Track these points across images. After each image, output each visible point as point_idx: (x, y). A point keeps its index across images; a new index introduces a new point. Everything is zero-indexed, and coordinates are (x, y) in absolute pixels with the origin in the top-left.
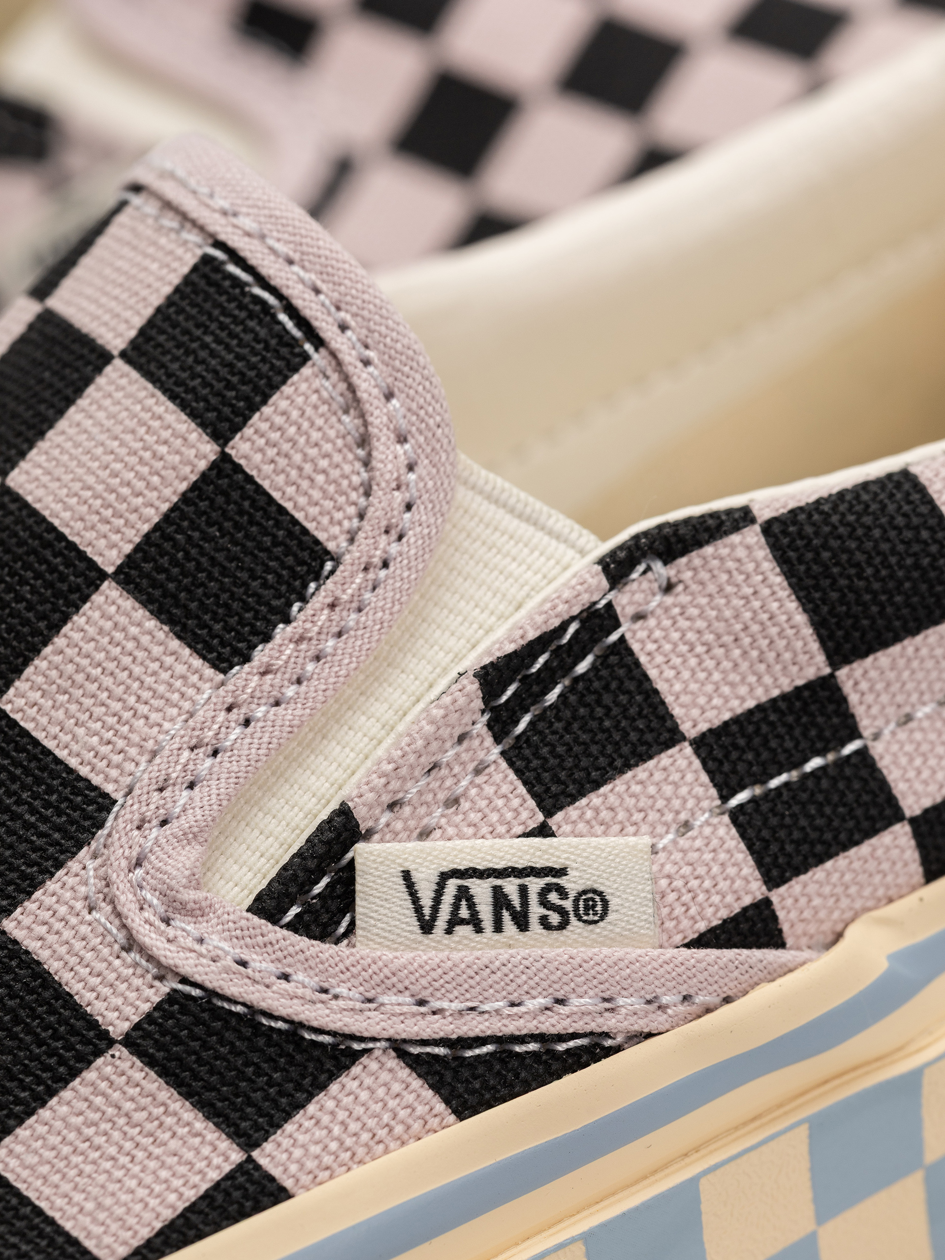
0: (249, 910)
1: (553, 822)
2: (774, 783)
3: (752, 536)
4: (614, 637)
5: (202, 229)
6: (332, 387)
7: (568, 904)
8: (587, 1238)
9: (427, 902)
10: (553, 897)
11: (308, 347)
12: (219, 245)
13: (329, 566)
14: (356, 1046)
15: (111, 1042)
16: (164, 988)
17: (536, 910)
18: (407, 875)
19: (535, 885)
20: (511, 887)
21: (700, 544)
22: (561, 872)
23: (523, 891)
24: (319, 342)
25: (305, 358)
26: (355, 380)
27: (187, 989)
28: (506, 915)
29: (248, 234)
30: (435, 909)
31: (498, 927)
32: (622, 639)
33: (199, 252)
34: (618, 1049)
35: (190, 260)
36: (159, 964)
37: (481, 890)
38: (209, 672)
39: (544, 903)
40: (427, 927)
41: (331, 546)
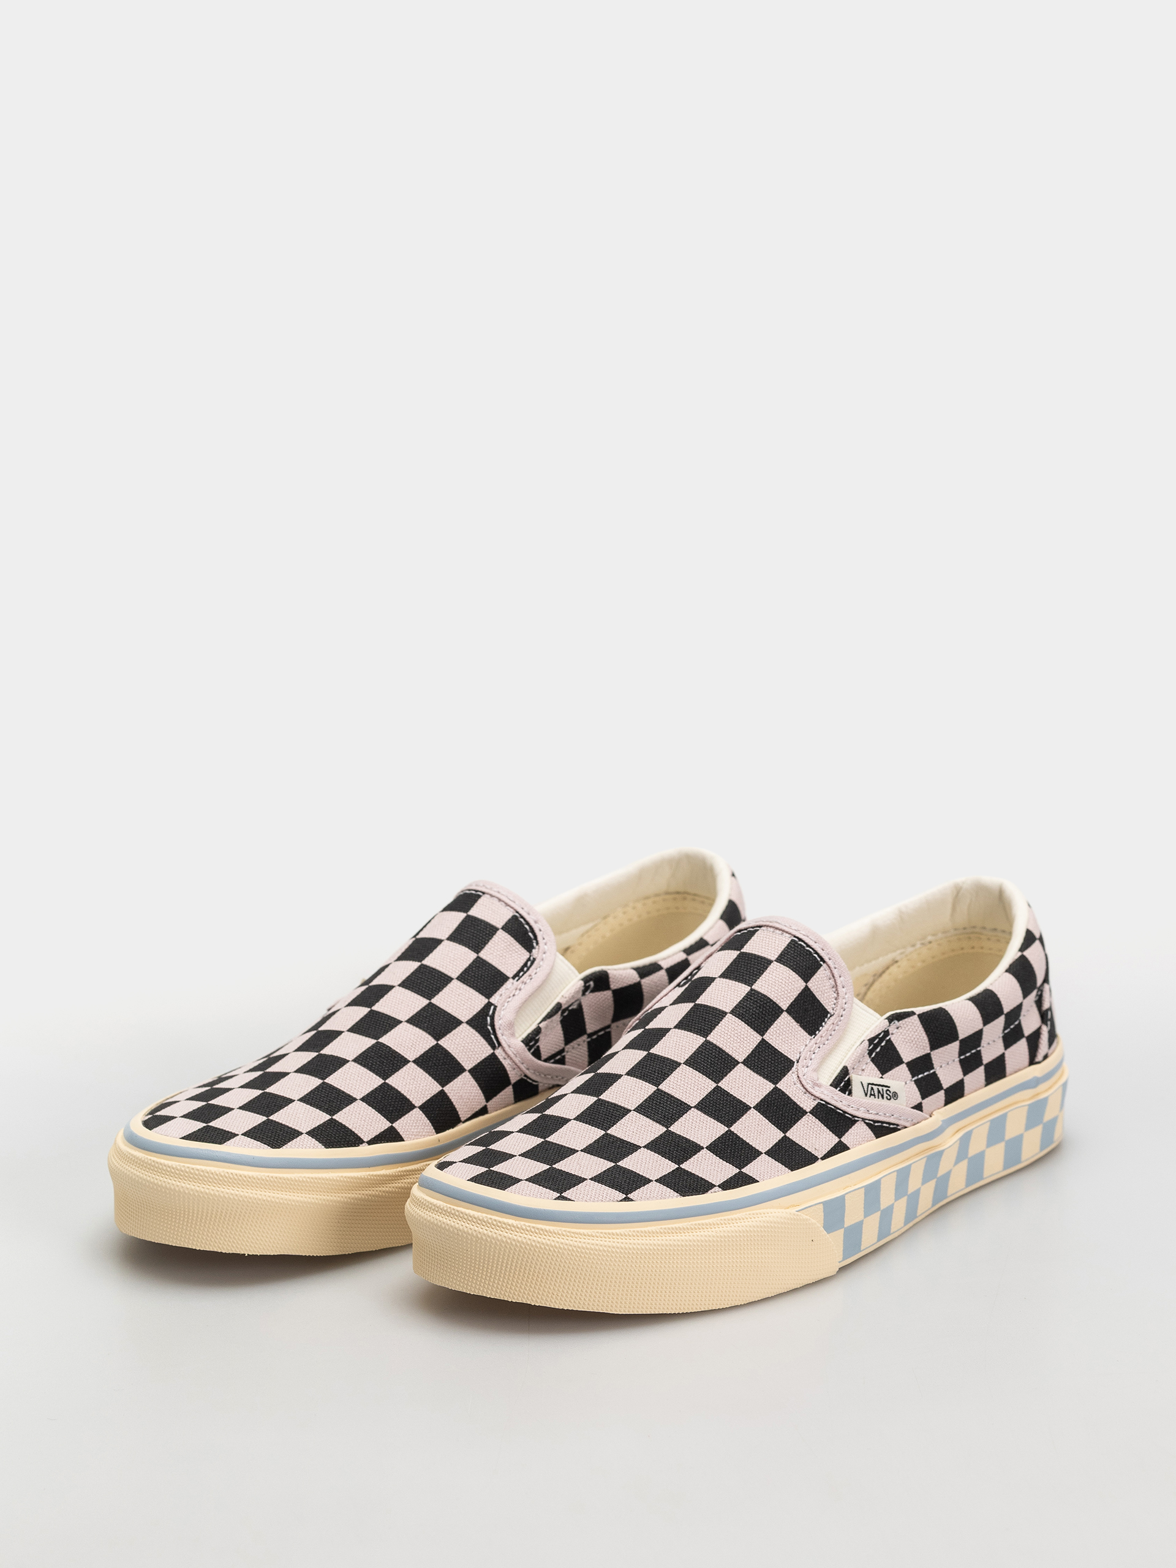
0: (831, 1085)
1: (883, 1076)
2: (926, 1074)
3: (915, 1017)
4: (888, 1038)
5: (790, 934)
6: (828, 972)
7: (891, 1094)
8: (897, 1171)
9: (866, 1090)
10: (888, 1092)
11: (821, 963)
12: (795, 937)
13: (829, 1015)
14: (856, 1119)
15: (807, 1113)
16: (816, 1103)
17: (885, 1095)
18: (862, 1083)
19: (885, 1089)
20: (880, 1088)
21: (905, 1018)
22: (889, 1087)
23: (883, 1089)
24: (824, 962)
25: (821, 965)
26: (834, 972)
27: (822, 1102)
28: (880, 1095)
29: (804, 935)
30: (867, 1091)
31: (878, 1098)
32: (890, 1039)
33: (790, 939)
34: (899, 1130)
35: (788, 941)
36: (815, 1096)
37: (875, 1088)
38: (808, 1036)
39: (887, 1094)
40: (866, 1095)
41: (829, 1010)
